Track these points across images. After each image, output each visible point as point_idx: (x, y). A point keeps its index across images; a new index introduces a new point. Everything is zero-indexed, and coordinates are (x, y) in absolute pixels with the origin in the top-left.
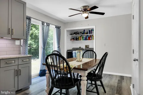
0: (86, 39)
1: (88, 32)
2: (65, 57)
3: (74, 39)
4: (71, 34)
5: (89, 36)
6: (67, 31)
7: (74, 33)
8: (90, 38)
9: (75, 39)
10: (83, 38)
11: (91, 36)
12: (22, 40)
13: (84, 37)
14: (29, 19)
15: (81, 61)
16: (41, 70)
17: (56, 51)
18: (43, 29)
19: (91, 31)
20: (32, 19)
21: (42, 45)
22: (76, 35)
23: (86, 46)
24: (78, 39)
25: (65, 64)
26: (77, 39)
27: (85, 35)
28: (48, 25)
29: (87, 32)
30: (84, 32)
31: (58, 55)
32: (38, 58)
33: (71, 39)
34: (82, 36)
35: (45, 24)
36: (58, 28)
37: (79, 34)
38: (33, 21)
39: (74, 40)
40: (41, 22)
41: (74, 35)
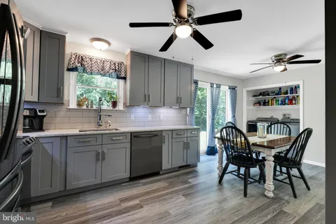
0: (283, 103)
1: (289, 91)
2: (244, 130)
3: (259, 103)
4: (254, 96)
5: (290, 98)
6: (248, 92)
7: (261, 94)
8: (293, 101)
9: (262, 104)
10: (277, 101)
11: (294, 97)
12: (188, 109)
13: (280, 99)
14: (196, 83)
15: (265, 137)
16: (208, 147)
17: (230, 123)
18: (212, 93)
19: (294, 89)
20: (199, 83)
21: (210, 113)
22: (263, 98)
23: (284, 115)
24: (268, 102)
25: (243, 139)
26: (265, 103)
27: (281, 97)
28: (219, 86)
29: (285, 91)
30: (279, 91)
31: (233, 127)
32: (205, 130)
33: (255, 104)
34: (275, 98)
35: (215, 86)
36: (233, 89)
37: (269, 95)
38: (200, 85)
39: (260, 105)
40: (209, 84)
41: (260, 97)
